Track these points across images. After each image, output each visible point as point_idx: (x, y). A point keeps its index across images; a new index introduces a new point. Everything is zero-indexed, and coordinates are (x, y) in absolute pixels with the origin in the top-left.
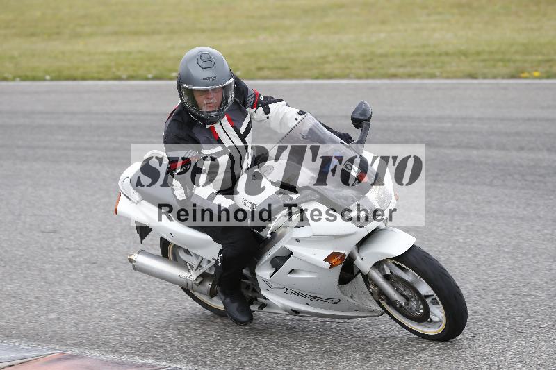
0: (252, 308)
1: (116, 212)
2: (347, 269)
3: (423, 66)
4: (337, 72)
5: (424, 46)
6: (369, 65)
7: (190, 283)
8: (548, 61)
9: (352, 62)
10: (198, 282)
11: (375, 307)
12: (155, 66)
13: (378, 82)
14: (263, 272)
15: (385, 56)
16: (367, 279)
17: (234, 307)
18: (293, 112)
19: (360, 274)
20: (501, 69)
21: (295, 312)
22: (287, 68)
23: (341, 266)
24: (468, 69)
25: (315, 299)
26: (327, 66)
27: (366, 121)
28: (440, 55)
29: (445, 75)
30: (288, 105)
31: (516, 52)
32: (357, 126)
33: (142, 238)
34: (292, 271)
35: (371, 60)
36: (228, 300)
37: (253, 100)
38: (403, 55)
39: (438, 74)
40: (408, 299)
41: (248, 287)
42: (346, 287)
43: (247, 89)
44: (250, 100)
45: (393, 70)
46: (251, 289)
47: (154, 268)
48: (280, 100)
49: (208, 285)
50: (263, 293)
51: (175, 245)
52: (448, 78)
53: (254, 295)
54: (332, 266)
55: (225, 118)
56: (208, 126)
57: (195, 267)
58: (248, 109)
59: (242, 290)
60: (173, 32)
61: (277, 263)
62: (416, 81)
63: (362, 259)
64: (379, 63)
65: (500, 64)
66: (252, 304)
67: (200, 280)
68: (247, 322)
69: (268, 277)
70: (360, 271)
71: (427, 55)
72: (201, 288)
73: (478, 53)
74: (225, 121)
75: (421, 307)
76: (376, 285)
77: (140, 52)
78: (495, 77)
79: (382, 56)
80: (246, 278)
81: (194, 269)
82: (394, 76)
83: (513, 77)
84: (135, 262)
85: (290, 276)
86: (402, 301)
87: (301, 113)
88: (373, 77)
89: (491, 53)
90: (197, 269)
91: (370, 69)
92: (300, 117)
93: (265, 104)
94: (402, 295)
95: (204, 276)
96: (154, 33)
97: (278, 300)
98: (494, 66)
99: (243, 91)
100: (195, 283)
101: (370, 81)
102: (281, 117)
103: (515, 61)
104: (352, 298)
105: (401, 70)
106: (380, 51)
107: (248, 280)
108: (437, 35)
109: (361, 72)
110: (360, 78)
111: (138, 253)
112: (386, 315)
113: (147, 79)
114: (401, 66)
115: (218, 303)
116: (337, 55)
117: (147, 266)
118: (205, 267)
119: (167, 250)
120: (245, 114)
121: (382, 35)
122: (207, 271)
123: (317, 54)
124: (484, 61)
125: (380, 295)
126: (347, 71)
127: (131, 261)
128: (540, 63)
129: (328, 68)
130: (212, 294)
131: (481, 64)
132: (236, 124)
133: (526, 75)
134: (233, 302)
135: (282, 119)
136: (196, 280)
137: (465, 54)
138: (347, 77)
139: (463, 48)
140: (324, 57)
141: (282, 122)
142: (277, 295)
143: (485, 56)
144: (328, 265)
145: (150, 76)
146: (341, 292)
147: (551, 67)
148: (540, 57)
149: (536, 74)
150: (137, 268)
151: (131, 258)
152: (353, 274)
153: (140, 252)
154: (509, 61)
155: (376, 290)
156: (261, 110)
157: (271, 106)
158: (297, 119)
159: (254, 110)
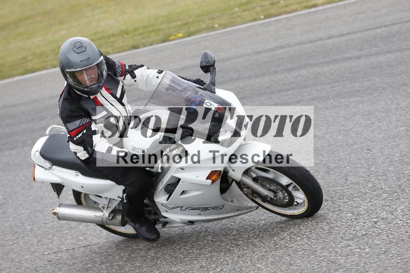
1: (34, 180)
2: (223, 180)
7: (104, 220)
8: (185, 24)
9: (46, 57)
11: (251, 204)
14: (161, 199)
16: (240, 185)
17: (143, 230)
19: (234, 184)
21: (191, 222)
23: (220, 180)
25: (204, 209)
26: (29, 64)
27: (212, 66)
30: (148, 68)
31: (162, 23)
32: (206, 72)
33: (59, 194)
34: (183, 192)
36: (137, 226)
37: (121, 70)
40: (275, 192)
41: (150, 212)
42: (226, 195)
43: (115, 63)
44: (119, 70)
46: (153, 213)
47: (74, 215)
48: (142, 66)
49: (119, 217)
50: (164, 214)
51: (85, 194)
53: (157, 217)
54: (213, 182)
55: (104, 89)
56: (92, 97)
57: (106, 207)
58: (119, 78)
59: (147, 215)
61: (170, 189)
63: (233, 170)
65: (153, 34)
66: (156, 224)
67: (112, 215)
68: (155, 238)
69: (165, 202)
70: (233, 180)
72: (114, 221)
73: (135, 30)
74: (104, 91)
75: (286, 194)
76: (249, 187)
80: (147, 206)
81: (106, 208)
84: (58, 213)
85: (181, 196)
86: (271, 195)
87: (160, 72)
90: (108, 207)
92: (160, 76)
93: (131, 71)
94: (270, 190)
95: (114, 212)
97: (176, 217)
98: (149, 36)
100: (109, 219)
102: (145, 79)
104: (232, 202)
107: (148, 207)
108: (103, 24)
111: (59, 206)
112: (260, 207)
115: (129, 229)
117: (69, 214)
118: (114, 205)
119: (80, 199)
120: (118, 82)
122: (117, 208)
124: (141, 34)
125: (253, 195)
126: (44, 64)
127: (55, 214)
128: (181, 26)
130: (123, 224)
131: (140, 37)
132: (112, 91)
133: (172, 37)
134: (141, 226)
135: (147, 80)
136: (109, 216)
137: (126, 32)
138: (45, 68)
141: (147, 81)
142: (173, 212)
143: (141, 31)
144: (210, 181)
146: (224, 199)
147: (189, 28)
148: (179, 23)
149: (180, 35)
150: (60, 218)
151: (54, 211)
152: (228, 183)
153: (60, 206)
154: (158, 30)
155: (249, 191)
156: (128, 76)
157: (136, 72)
158: (158, 77)
159: (123, 77)
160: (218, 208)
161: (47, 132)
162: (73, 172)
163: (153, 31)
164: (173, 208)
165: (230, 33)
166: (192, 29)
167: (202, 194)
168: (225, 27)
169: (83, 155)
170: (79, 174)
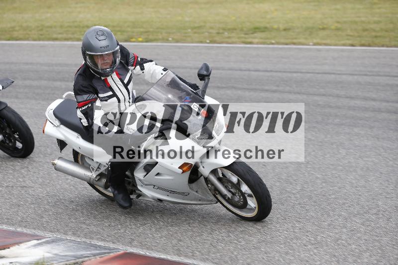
0: (132, 197)
1: (44, 132)
2: (193, 173)
3: (73, 34)
4: (21, 36)
5: (74, 22)
6: (40, 33)
7: (92, 180)
8: (146, 32)
9: (30, 31)
10: (97, 179)
11: (212, 198)
13: (46, 43)
14: (139, 174)
15: (51, 27)
16: (207, 180)
17: (120, 196)
18: (159, 69)
19: (202, 177)
21: (160, 200)
23: (190, 171)
25: (172, 192)
27: (207, 76)
28: (83, 27)
30: (156, 64)
31: (128, 26)
32: (201, 80)
33: (61, 149)
34: (158, 174)
35: (42, 30)
36: (116, 192)
37: (133, 61)
38: (61, 27)
40: (233, 194)
41: (129, 183)
42: (193, 185)
43: (129, 53)
44: (131, 60)
45: (55, 36)
46: (131, 185)
47: (68, 169)
48: (151, 61)
49: (104, 181)
50: (139, 188)
51: (82, 155)
53: (134, 188)
54: (183, 172)
55: (115, 73)
56: (103, 78)
57: (95, 169)
58: (129, 67)
59: (126, 185)
61: (149, 168)
62: (69, 43)
63: (203, 167)
64: (47, 31)
65: (119, 33)
66: (132, 194)
67: (98, 177)
68: (127, 207)
69: (142, 178)
70: (202, 175)
71: (76, 27)
72: (99, 183)
74: (114, 75)
75: (242, 197)
76: (213, 184)
79: (48, 27)
80: (128, 177)
81: (95, 170)
82: (56, 39)
84: (56, 164)
85: (156, 177)
86: (229, 195)
87: (165, 70)
88: (43, 40)
90: (96, 170)
91: (41, 35)
92: (164, 73)
93: (141, 63)
94: (230, 191)
95: (101, 175)
97: (149, 193)
99: (126, 56)
100: (95, 180)
101: (41, 42)
102: (151, 72)
104: (197, 192)
105: (60, 36)
106: (48, 24)
107: (129, 178)
108: (81, 16)
111: (58, 159)
112: (219, 203)
114: (60, 33)
115: (109, 192)
116: (21, 26)
117: (64, 167)
118: (102, 169)
119: (78, 157)
120: (128, 70)
121: (49, 15)
122: (104, 172)
123: (9, 25)
125: (216, 190)
126: (27, 36)
127: (54, 164)
128: (142, 33)
129: (15, 34)
130: (106, 187)
132: (121, 77)
133: (134, 40)
134: (119, 193)
135: (152, 74)
136: (96, 178)
138: (27, 39)
140: (13, 27)
141: (153, 75)
142: (146, 188)
144: (181, 171)
146: (190, 188)
147: (148, 35)
148: (142, 30)
149: (140, 39)
150: (58, 169)
151: (54, 162)
152: (198, 176)
153: (60, 158)
154: (124, 31)
155: (213, 188)
156: (138, 67)
157: (145, 65)
158: (162, 74)
159: (133, 67)
160: (184, 194)
161: (64, 96)
162: (76, 134)
163: (119, 31)
164: (146, 185)
165: (180, 48)
166: (151, 37)
167: (172, 180)
168: (177, 41)
169: (85, 122)
170: (80, 137)
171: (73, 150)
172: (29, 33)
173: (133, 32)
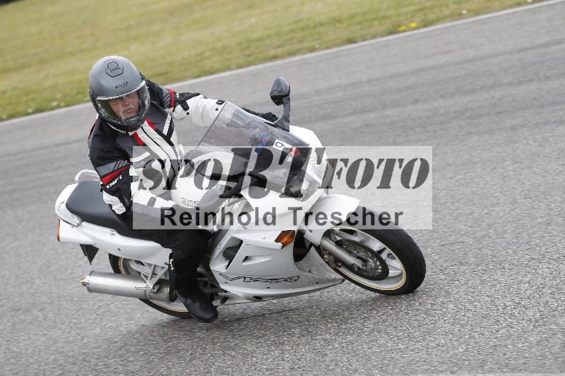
1: (59, 240)
2: (298, 244)
3: (301, 42)
4: (217, 66)
5: (297, 22)
6: (247, 52)
7: (148, 292)
8: (420, 10)
9: (230, 53)
10: (155, 290)
11: (334, 275)
12: (33, 100)
13: (260, 66)
14: (218, 266)
15: (261, 39)
16: (320, 249)
17: (197, 305)
18: (211, 103)
19: (313, 248)
20: (377, 27)
21: (258, 298)
22: (167, 73)
23: (292, 244)
24: (346, 35)
25: (273, 281)
26: (206, 62)
27: (285, 96)
28: (315, 27)
29: (324, 45)
30: (205, 98)
31: (388, 8)
32: (278, 104)
33: (91, 259)
34: (246, 259)
35: (247, 47)
36: (189, 301)
37: (169, 99)
38: (278, 34)
39: (317, 46)
40: (365, 261)
41: (206, 284)
42: (302, 263)
43: (162, 90)
44: (167, 100)
45: (272, 52)
46: (209, 285)
47: (108, 286)
48: (198, 94)
49: (167, 290)
50: (223, 286)
51: (124, 259)
52: (328, 48)
53: (214, 290)
54: (284, 245)
55: (146, 123)
56: (131, 134)
57: (150, 276)
58: (166, 110)
60: (42, 62)
61: (230, 254)
62: (298, 58)
63: (311, 231)
64: (257, 48)
65: (376, 22)
66: (214, 300)
67: (157, 287)
68: (212, 318)
69: (223, 270)
70: (312, 244)
71: (302, 29)
72: (160, 295)
73: (352, 17)
74: (146, 125)
75: (378, 263)
76: (330, 254)
77: (14, 89)
78: (374, 37)
79: (257, 40)
80: (201, 275)
81: (149, 278)
82: (275, 58)
83: (391, 33)
84: (88, 284)
85: (244, 264)
86: (359, 263)
87: (220, 103)
88: (254, 63)
89: (365, 14)
90: (152, 277)
91: (249, 56)
92: (220, 107)
93: (183, 101)
94: (358, 258)
95: (160, 283)
96: (23, 67)
97: (237, 290)
98: (370, 26)
99: (158, 94)
100: (154, 292)
101: (252, 68)
102: (200, 111)
103: (389, 17)
104: (310, 272)
105: (280, 51)
106: (255, 36)
107: (205, 277)
108: (307, 8)
109: (241, 61)
110: (241, 67)
111: (90, 274)
112: (347, 281)
113: (28, 114)
114: (279, 46)
115: (180, 307)
116: (213, 49)
117: (102, 285)
118: (160, 274)
119: (118, 265)
120: (165, 115)
121: (253, 20)
122: (163, 278)
123: (193, 53)
124: (360, 23)
125: (337, 263)
126: (227, 63)
127: (84, 284)
128: (414, 13)
129: (207, 64)
130: (172, 299)
131: (358, 27)
132: (157, 127)
133: (403, 28)
134: (194, 301)
135: (203, 112)
136: (153, 288)
137: (339, 20)
138: (228, 68)
139: (336, 15)
140: (201, 54)
141: (203, 114)
142: (234, 285)
143: (359, 19)
144: (280, 245)
145: (30, 111)
146: (299, 268)
147: (426, 14)
148: (413, 8)
149: (413, 25)
150: (91, 289)
151: (84, 281)
152: (306, 248)
153: (92, 273)
154: (384, 18)
155: (332, 258)
156: (179, 108)
157: (189, 102)
158: (217, 110)
159: (172, 109)
161: (77, 178)
162: (108, 230)
163: (376, 19)
164: (233, 279)
165: (484, 22)
166: (431, 16)
167: (270, 261)
168: (478, 14)
169: (119, 208)
170: (115, 233)
171: (110, 255)
172: (229, 56)
173: (399, 15)
